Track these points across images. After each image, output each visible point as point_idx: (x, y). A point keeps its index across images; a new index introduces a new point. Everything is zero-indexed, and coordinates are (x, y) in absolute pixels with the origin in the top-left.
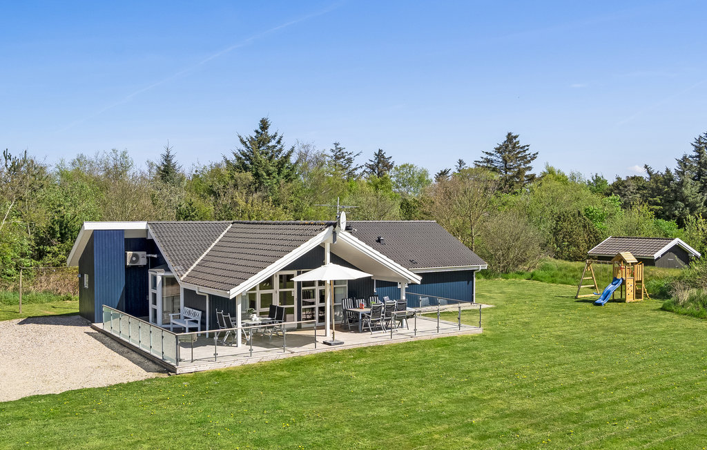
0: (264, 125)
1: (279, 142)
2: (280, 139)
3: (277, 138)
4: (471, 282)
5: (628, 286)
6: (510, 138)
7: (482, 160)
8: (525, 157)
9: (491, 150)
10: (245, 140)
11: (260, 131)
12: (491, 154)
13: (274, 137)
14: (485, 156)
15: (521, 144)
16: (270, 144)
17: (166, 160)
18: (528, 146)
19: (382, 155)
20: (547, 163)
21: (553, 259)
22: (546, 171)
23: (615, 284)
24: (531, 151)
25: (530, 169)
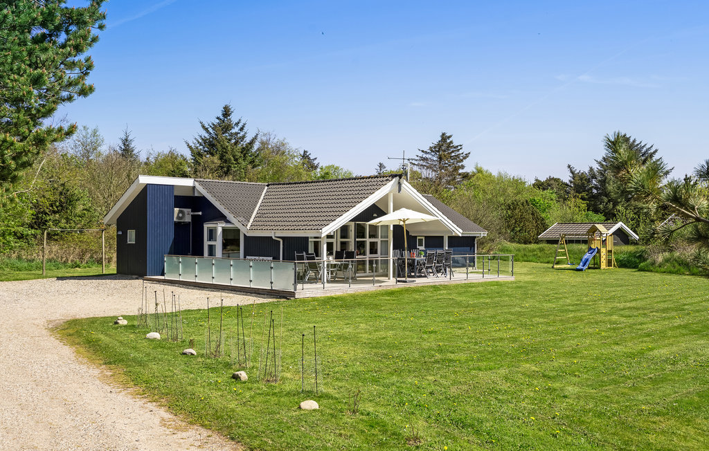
0: (227, 112)
1: (242, 129)
2: (243, 126)
3: (240, 125)
4: (472, 248)
5: (602, 254)
6: (444, 138)
7: (418, 158)
8: (458, 156)
9: (427, 149)
10: (207, 126)
11: (222, 117)
12: (426, 153)
13: (237, 124)
14: (421, 154)
15: (455, 144)
16: (233, 131)
17: (124, 144)
18: (461, 146)
19: (308, 156)
20: (477, 164)
21: (509, 243)
22: (475, 170)
23: (591, 253)
24: (464, 151)
25: (463, 167)
